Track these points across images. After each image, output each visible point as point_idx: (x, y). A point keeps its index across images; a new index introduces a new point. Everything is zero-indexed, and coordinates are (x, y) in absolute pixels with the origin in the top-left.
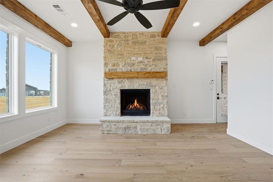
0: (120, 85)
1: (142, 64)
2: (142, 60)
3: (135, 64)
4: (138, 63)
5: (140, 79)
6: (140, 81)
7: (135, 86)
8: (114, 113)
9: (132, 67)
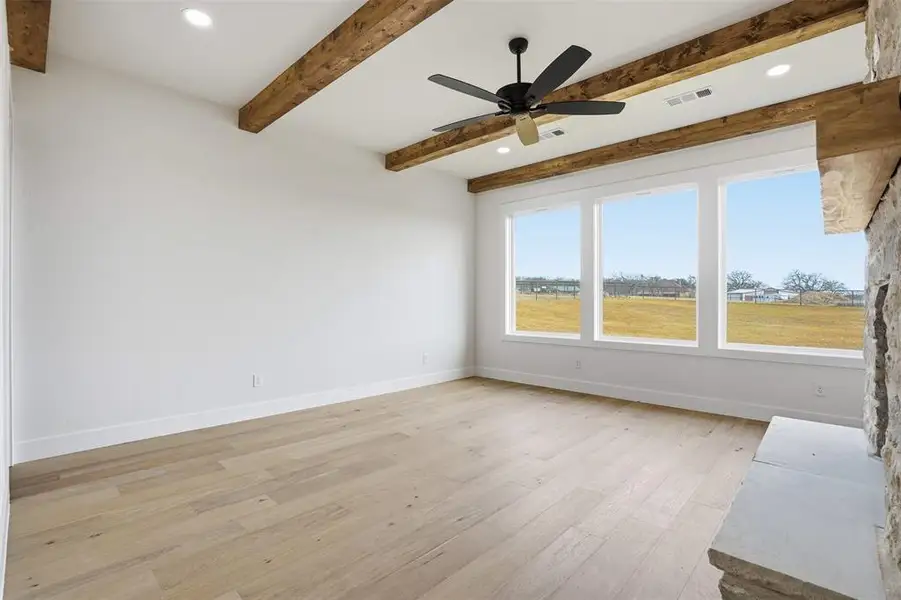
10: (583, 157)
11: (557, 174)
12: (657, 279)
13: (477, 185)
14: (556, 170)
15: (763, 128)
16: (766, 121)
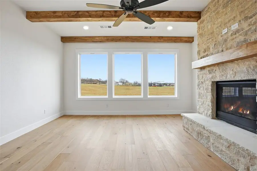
0: (210, 76)
1: (237, 35)
2: (237, 27)
3: (227, 40)
4: (232, 35)
5: (236, 61)
6: (236, 66)
7: (229, 76)
8: (206, 112)
9: (224, 46)
10: (111, 38)
11: (101, 42)
12: (91, 79)
13: (65, 40)
14: (101, 40)
15: (158, 42)
16: (159, 40)
